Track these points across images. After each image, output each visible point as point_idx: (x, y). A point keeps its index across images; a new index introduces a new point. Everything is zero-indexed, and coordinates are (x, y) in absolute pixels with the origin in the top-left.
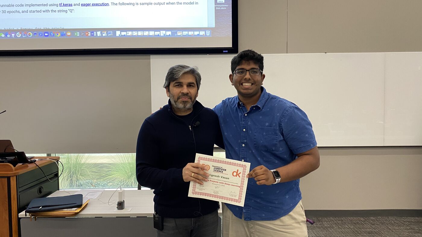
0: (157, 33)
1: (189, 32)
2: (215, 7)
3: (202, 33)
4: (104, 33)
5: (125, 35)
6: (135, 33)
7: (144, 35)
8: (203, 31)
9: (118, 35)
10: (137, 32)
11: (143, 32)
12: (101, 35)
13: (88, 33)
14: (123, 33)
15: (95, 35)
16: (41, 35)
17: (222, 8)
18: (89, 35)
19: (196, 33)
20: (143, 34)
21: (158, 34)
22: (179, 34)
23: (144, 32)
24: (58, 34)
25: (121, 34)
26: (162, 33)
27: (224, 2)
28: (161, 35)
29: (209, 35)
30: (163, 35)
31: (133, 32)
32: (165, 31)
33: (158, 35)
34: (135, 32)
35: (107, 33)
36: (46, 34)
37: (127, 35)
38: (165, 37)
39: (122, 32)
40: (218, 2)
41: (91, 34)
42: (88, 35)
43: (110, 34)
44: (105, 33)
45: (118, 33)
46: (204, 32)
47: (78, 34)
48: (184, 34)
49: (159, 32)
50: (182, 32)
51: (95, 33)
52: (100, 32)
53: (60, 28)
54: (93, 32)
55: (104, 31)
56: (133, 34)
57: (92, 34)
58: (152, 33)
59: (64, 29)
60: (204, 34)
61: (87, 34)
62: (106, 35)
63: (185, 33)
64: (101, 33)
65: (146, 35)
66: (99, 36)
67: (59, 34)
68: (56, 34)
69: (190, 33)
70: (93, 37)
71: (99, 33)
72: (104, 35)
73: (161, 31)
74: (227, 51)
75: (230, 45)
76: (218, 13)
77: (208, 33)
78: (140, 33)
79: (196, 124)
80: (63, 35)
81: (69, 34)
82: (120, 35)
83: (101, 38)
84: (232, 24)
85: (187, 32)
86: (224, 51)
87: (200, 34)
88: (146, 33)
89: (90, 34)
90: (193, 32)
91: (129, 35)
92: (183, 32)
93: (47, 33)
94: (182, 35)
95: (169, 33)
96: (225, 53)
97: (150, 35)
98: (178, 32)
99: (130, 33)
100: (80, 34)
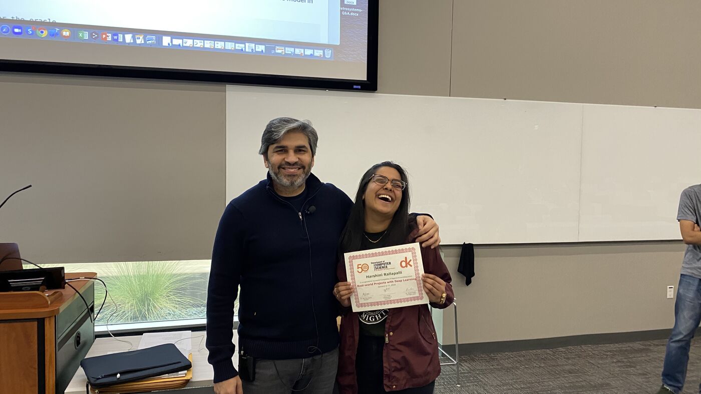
0: (239, 46)
1: (296, 49)
2: (341, 11)
3: (318, 53)
4: (139, 38)
5: (179, 45)
6: (199, 43)
7: (216, 47)
8: (320, 50)
9: (167, 45)
10: (203, 41)
11: (213, 42)
12: (132, 41)
13: (106, 35)
14: (177, 42)
15: (121, 40)
16: (4, 30)
17: (352, 14)
18: (109, 39)
19: (308, 52)
20: (213, 45)
21: (241, 48)
22: (279, 51)
23: (216, 42)
24: (42, 32)
25: (172, 42)
26: (249, 47)
27: (355, 4)
28: (247, 50)
29: (329, 57)
30: (251, 51)
31: (195, 41)
32: (254, 45)
33: (242, 50)
34: (198, 41)
35: (144, 38)
36: (16, 30)
37: (184, 45)
38: (254, 55)
39: (174, 40)
40: (345, 3)
41: (112, 38)
42: (106, 38)
43: (149, 41)
44: (141, 37)
45: (166, 41)
46: (322, 51)
47: (86, 35)
48: (286, 52)
49: (243, 45)
50: (283, 48)
51: (121, 36)
52: (130, 35)
53: (48, 21)
54: (117, 35)
55: (137, 35)
56: (195, 44)
57: (115, 37)
58: (230, 46)
59: (55, 24)
60: (322, 54)
61: (104, 36)
62: (143, 42)
63: (289, 50)
64: (134, 38)
65: (220, 47)
66: (129, 44)
67: (45, 33)
68: (38, 32)
69: (298, 51)
70: (115, 43)
71: (129, 38)
72: (138, 41)
73: (246, 44)
74: (359, 87)
75: (362, 76)
76: (345, 21)
77: (328, 53)
78: (208, 44)
79: (309, 209)
80: (53, 35)
81: (66, 33)
82: (170, 44)
83: (133, 47)
84: (367, 41)
85: (293, 49)
86: (355, 87)
87: (315, 55)
88: (219, 45)
89: (110, 37)
90: (302, 50)
91: (187, 45)
92: (286, 48)
93: (19, 29)
94: (283, 53)
95: (261, 48)
96: (357, 90)
97: (226, 48)
98: (277, 47)
99: (189, 43)
100: (91, 35)
